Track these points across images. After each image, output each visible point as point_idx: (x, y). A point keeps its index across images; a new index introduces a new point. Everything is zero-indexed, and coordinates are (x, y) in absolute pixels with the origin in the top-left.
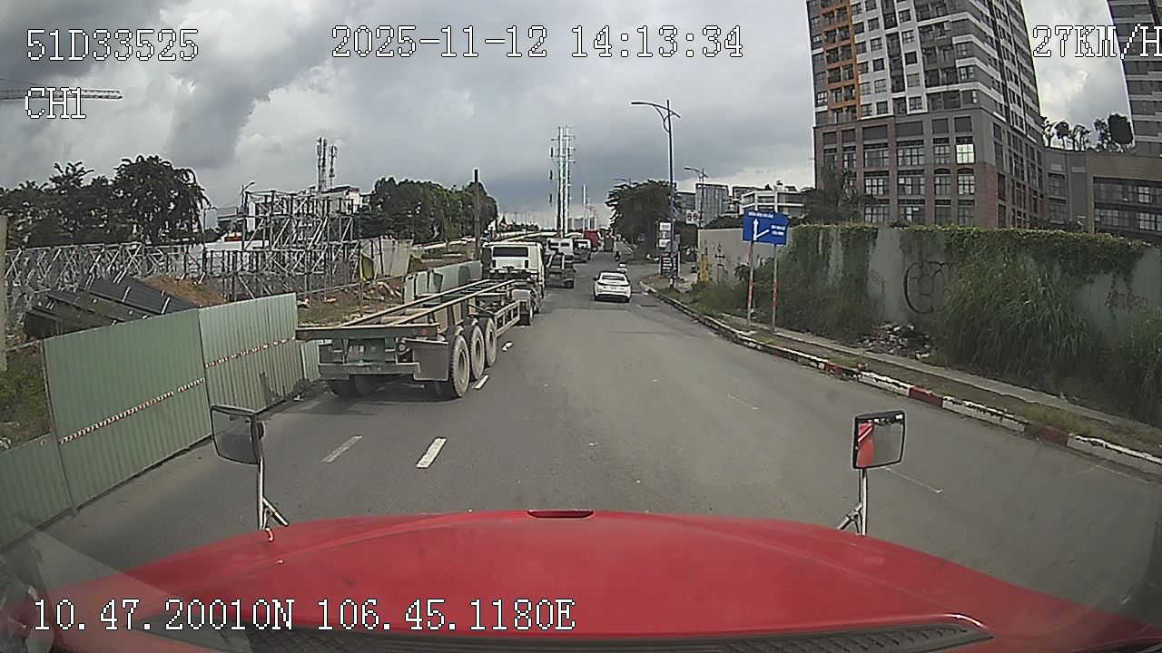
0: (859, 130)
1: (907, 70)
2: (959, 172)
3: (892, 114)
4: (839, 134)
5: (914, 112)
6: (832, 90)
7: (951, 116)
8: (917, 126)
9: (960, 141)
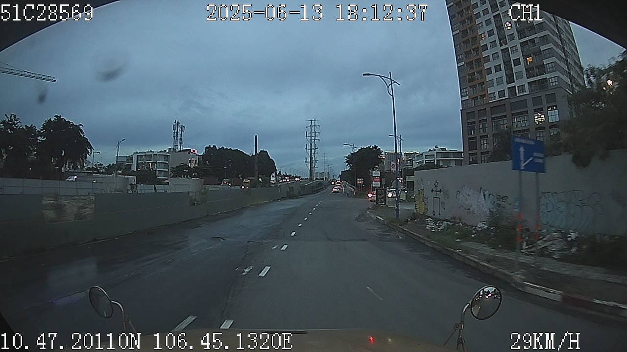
0: (488, 109)
1: (515, 69)
2: (551, 127)
3: (508, 97)
5: (521, 94)
6: (471, 87)
7: (543, 94)
9: (549, 108)
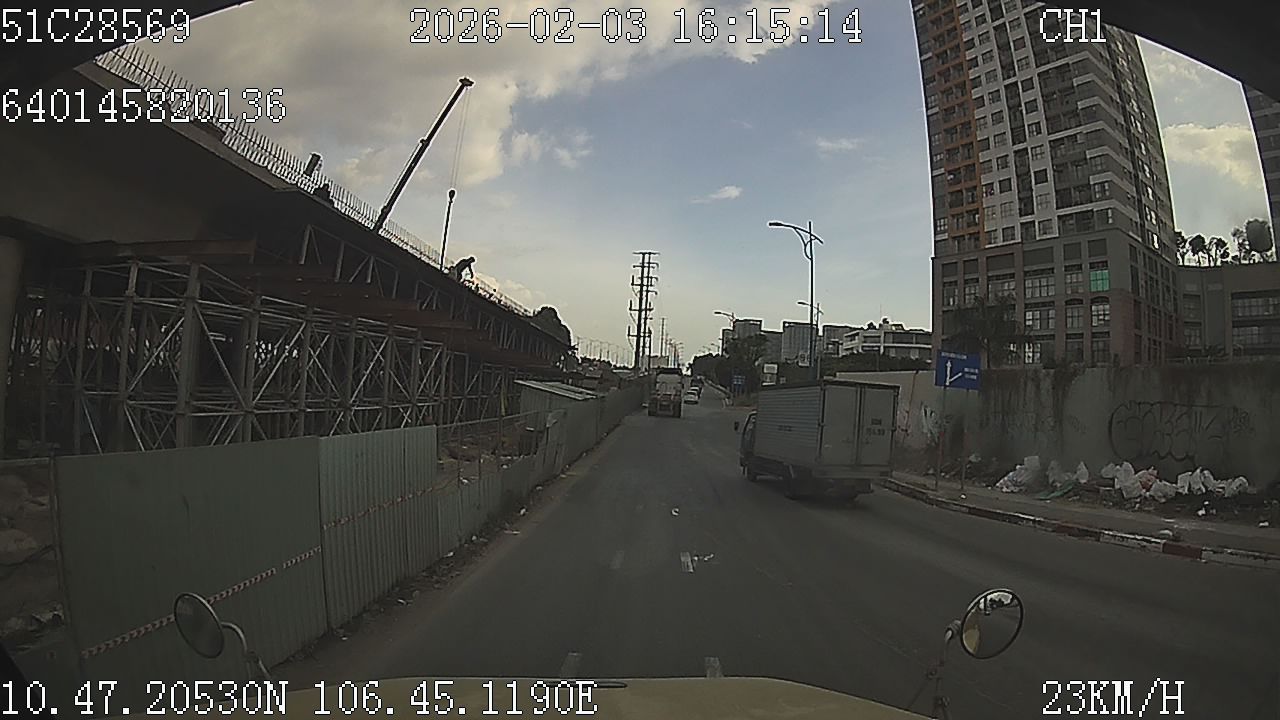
0: (983, 260)
1: (1037, 190)
2: (1094, 301)
3: (1020, 240)
4: (960, 265)
5: (1045, 237)
6: (953, 216)
7: (1084, 239)
8: (1047, 253)
9: (1092, 266)
